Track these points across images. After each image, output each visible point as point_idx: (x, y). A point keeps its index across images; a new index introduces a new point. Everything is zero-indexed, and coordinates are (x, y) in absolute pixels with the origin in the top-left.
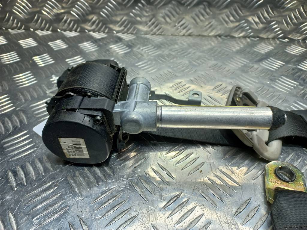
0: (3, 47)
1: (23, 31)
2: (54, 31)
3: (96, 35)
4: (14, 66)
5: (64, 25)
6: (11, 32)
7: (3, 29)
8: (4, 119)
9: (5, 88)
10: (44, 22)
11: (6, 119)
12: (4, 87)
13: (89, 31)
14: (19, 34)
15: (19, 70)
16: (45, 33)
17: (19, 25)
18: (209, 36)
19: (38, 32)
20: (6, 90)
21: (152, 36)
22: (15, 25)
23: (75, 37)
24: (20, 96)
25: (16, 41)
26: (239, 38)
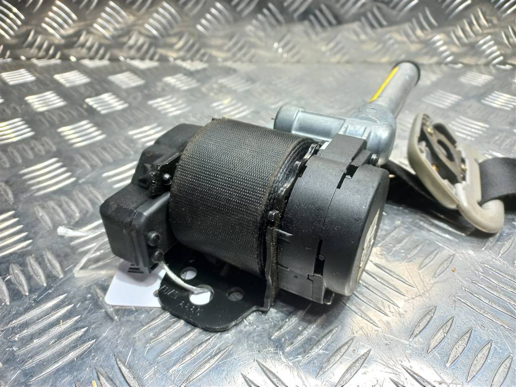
1: (58, 61)
2: (114, 59)
3: (187, 64)
5: (129, 51)
6: (37, 63)
8: (60, 199)
9: (50, 148)
10: (96, 45)
11: (64, 198)
12: (47, 146)
13: (176, 59)
15: (68, 119)
17: (52, 51)
20: (53, 151)
21: (284, 65)
22: (42, 53)
24: (80, 160)
26: (431, 65)
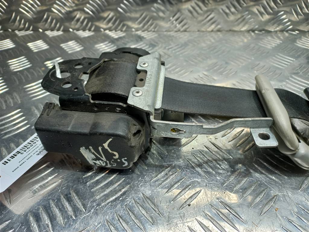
0: (11, 51)
1: (32, 32)
2: (66, 30)
3: (112, 34)
4: (25, 73)
5: (76, 24)
6: (18, 34)
7: (9, 31)
8: (18, 141)
9: (17, 101)
10: (54, 21)
12: (15, 99)
13: (105, 30)
14: (27, 35)
15: (31, 79)
16: (55, 33)
17: (27, 25)
18: (241, 31)
19: (48, 33)
20: (18, 103)
21: (176, 33)
22: (22, 26)
23: (89, 37)
24: (34, 111)
25: (24, 44)
